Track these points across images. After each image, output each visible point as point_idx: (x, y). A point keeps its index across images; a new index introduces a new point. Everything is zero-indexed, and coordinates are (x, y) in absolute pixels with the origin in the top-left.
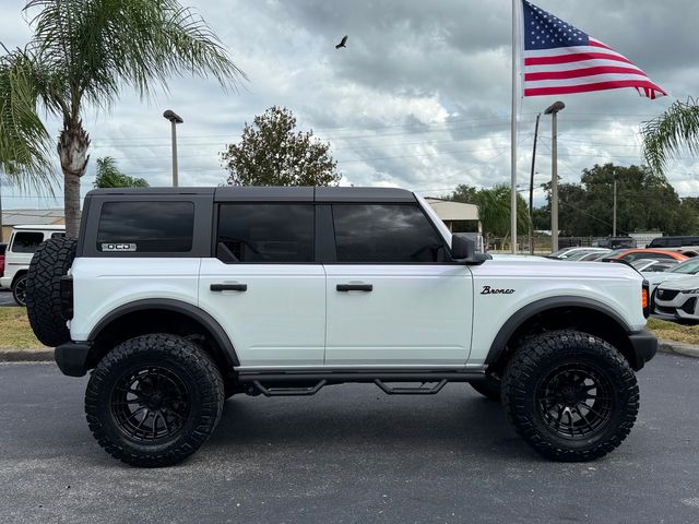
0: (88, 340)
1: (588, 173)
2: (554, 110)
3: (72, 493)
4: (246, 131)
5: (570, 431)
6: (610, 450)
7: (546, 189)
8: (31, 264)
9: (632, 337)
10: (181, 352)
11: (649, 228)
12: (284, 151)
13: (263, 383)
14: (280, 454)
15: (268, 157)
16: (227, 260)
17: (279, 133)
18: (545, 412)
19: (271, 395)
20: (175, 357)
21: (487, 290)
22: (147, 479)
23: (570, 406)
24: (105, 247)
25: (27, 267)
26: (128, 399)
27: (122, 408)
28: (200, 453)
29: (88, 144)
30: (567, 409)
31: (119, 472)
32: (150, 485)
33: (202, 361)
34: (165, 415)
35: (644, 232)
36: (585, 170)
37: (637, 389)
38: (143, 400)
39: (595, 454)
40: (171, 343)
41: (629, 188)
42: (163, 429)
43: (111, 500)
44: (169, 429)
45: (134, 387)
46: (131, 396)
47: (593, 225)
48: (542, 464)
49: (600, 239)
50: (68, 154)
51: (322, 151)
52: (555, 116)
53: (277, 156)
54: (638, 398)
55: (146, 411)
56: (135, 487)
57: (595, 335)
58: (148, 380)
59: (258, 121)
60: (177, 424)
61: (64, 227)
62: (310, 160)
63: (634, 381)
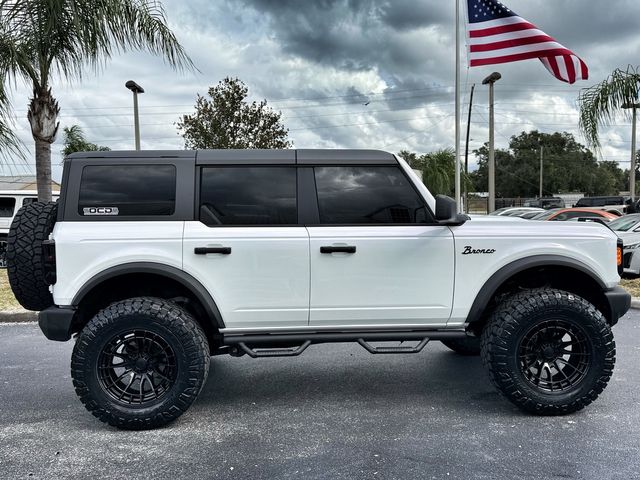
0: (73, 305)
1: (516, 139)
2: (491, 80)
3: (61, 459)
4: (200, 102)
5: (549, 386)
6: (587, 403)
7: (478, 154)
8: (11, 229)
9: (608, 294)
10: (167, 315)
11: (571, 189)
12: (238, 120)
13: (248, 344)
14: (266, 413)
15: (223, 126)
16: (210, 223)
17: (233, 103)
18: (525, 368)
19: (256, 357)
20: (162, 320)
21: (468, 250)
22: (136, 443)
23: (549, 361)
24: (87, 211)
25: (7, 231)
26: (114, 362)
27: (108, 372)
28: (187, 414)
29: (57, 112)
30: (546, 365)
31: (108, 436)
32: (140, 449)
33: (188, 324)
34: (151, 378)
35: (566, 193)
36: (513, 137)
37: (613, 344)
38: (129, 364)
39: (573, 408)
40: (156, 307)
41: (553, 152)
42: (150, 391)
43: (102, 466)
44: (157, 392)
45: (119, 351)
46: (117, 360)
47: (520, 187)
48: (523, 419)
49: (532, 200)
50: (38, 121)
51: (275, 120)
52: (492, 85)
53: (232, 125)
54: (614, 353)
55: (132, 374)
56: (124, 450)
57: (572, 292)
58: (133, 344)
59: (211, 92)
60: (164, 386)
61: (36, 192)
62: (264, 128)
63: (611, 336)
